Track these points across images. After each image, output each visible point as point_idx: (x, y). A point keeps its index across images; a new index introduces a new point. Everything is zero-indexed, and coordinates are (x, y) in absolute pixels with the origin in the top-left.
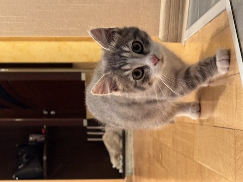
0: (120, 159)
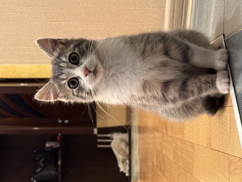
0: (127, 164)
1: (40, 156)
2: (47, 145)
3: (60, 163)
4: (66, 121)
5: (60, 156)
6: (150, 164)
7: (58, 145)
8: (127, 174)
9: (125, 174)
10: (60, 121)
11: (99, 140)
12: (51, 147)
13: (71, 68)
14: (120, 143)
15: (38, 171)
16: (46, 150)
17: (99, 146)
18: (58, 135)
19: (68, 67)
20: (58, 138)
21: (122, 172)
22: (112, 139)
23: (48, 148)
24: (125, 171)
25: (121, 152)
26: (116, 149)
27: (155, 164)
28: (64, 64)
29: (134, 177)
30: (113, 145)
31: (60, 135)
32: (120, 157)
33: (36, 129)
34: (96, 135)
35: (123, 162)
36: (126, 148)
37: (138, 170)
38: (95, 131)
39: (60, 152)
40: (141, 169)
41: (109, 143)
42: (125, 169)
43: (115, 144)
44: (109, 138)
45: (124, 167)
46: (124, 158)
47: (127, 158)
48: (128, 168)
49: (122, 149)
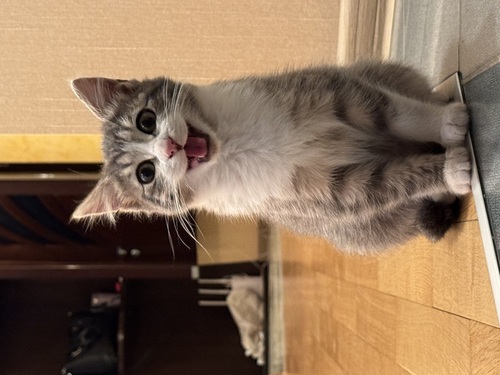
1: (80, 322)
2: (96, 301)
3: (121, 337)
4: (135, 252)
5: (121, 325)
6: (308, 339)
7: (117, 302)
8: (261, 362)
9: (255, 360)
10: (121, 252)
11: (203, 291)
12: (104, 305)
13: (140, 141)
14: (247, 296)
15: (75, 354)
16: (93, 310)
17: (203, 303)
18: (117, 281)
19: (134, 139)
20: (118, 287)
21: (250, 357)
22: (230, 289)
23: (96, 307)
24: (256, 355)
25: (249, 317)
26: (238, 309)
27: (318, 338)
28: (126, 132)
29: (275, 367)
30: (230, 302)
31: (121, 279)
32: (245, 325)
33: (72, 267)
34: (196, 281)
35: (253, 335)
36: (258, 307)
37: (283, 353)
38: (195, 272)
39: (122, 316)
40: (289, 349)
41: (224, 298)
42: (256, 350)
43: (235, 299)
44: (222, 287)
45: (254, 347)
46: (255, 327)
47: (261, 328)
48: (261, 349)
49: (249, 309)
